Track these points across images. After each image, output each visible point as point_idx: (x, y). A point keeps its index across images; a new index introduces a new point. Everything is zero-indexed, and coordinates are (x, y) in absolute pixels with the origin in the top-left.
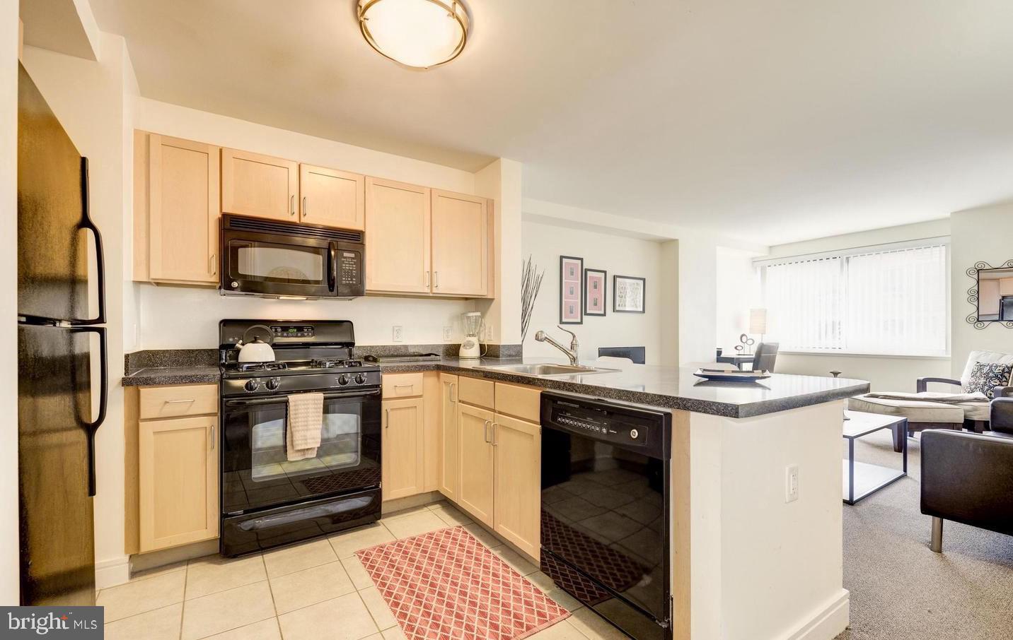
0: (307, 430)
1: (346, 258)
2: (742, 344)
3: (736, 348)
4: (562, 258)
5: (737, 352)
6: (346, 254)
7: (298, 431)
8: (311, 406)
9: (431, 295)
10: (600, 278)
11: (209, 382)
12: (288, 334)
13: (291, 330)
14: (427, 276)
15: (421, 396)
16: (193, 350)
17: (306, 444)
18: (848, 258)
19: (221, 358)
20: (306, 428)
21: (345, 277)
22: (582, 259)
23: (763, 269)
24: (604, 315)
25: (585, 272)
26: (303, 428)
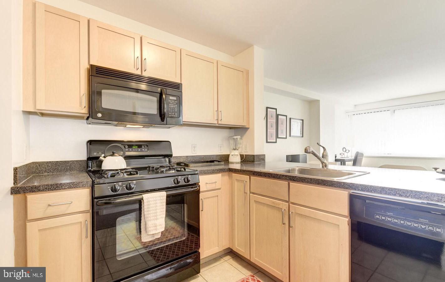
0: (156, 219)
1: (171, 100)
3: (340, 154)
4: (267, 108)
5: (341, 156)
6: (171, 98)
7: (150, 220)
8: (158, 202)
9: (217, 125)
10: (284, 119)
11: (83, 187)
12: (132, 150)
13: (134, 147)
14: (216, 113)
15: (219, 189)
16: (68, 161)
17: (156, 230)
18: (394, 111)
19: (88, 167)
20: (155, 217)
21: (171, 112)
22: (276, 109)
23: (351, 116)
24: (286, 138)
25: (277, 116)
26: (153, 218)
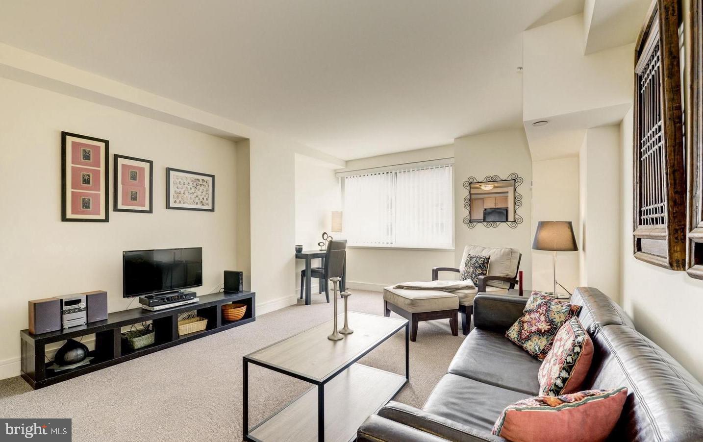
2: (324, 241)
3: (319, 244)
4: (64, 134)
5: (320, 248)
10: (142, 169)
18: (396, 173)
22: (106, 142)
23: (343, 180)
24: (150, 211)
